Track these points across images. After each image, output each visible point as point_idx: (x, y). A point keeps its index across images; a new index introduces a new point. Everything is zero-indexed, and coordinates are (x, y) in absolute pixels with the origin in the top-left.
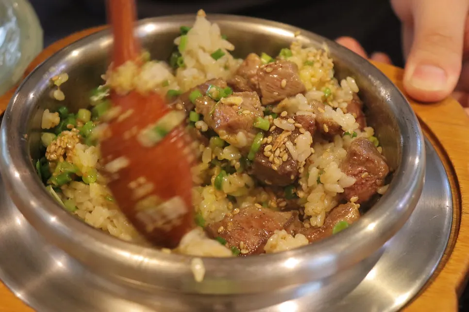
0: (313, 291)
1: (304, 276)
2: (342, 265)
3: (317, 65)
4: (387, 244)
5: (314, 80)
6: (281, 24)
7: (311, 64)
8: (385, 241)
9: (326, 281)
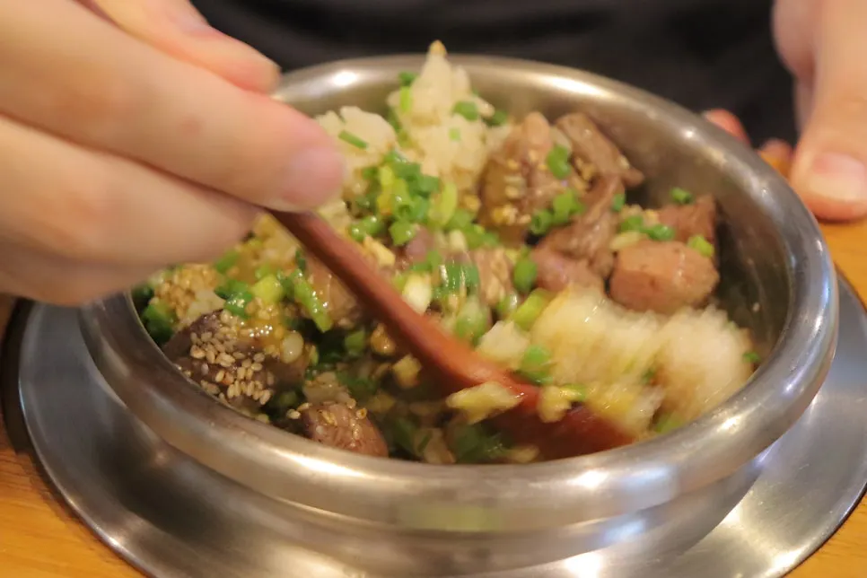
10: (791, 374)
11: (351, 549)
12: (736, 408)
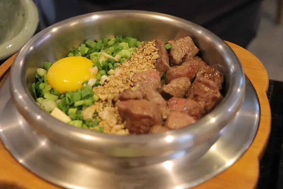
1: (175, 147)
2: (197, 141)
6: (164, 14)
9: (188, 150)
11: (95, 162)
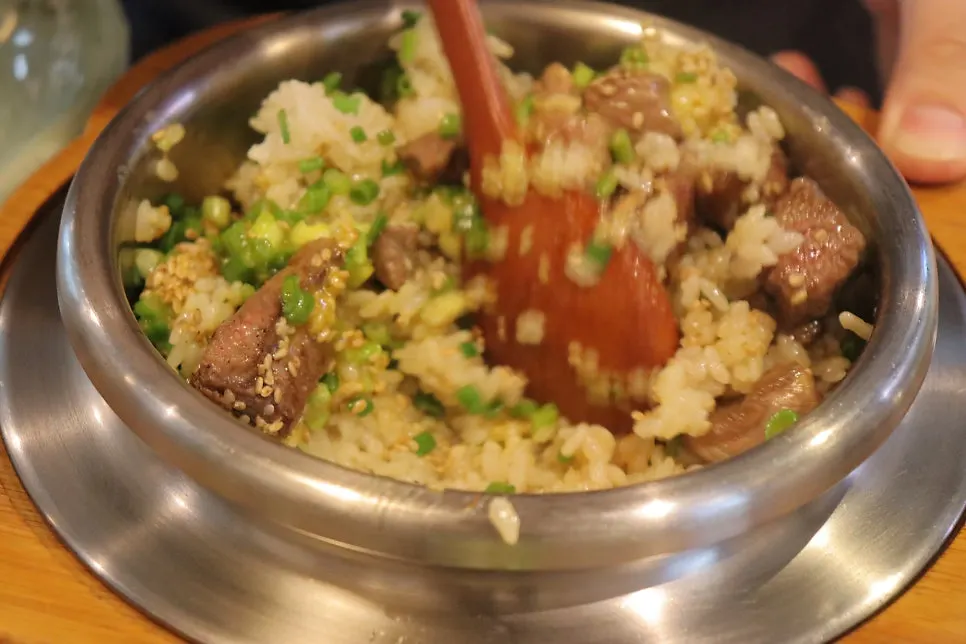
0: (700, 568)
3: (703, 81)
4: (856, 473)
5: (701, 111)
7: (690, 79)
8: (852, 468)
10: (891, 373)
12: (832, 416)
